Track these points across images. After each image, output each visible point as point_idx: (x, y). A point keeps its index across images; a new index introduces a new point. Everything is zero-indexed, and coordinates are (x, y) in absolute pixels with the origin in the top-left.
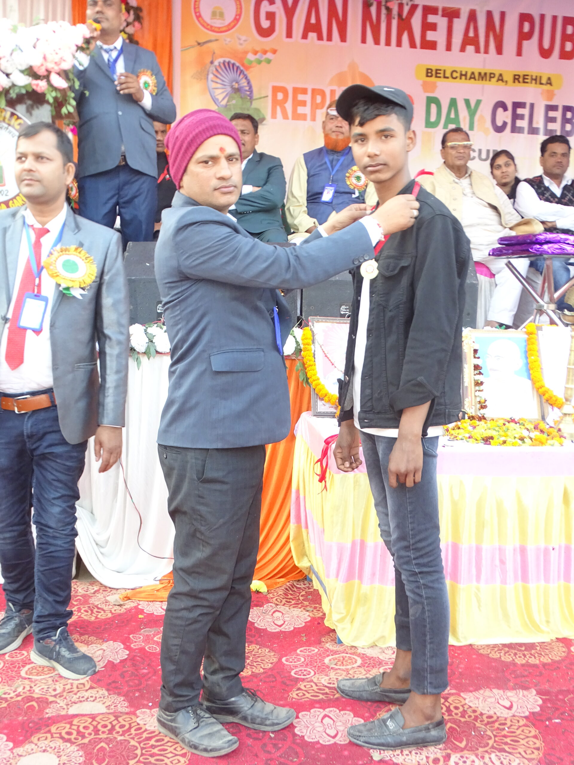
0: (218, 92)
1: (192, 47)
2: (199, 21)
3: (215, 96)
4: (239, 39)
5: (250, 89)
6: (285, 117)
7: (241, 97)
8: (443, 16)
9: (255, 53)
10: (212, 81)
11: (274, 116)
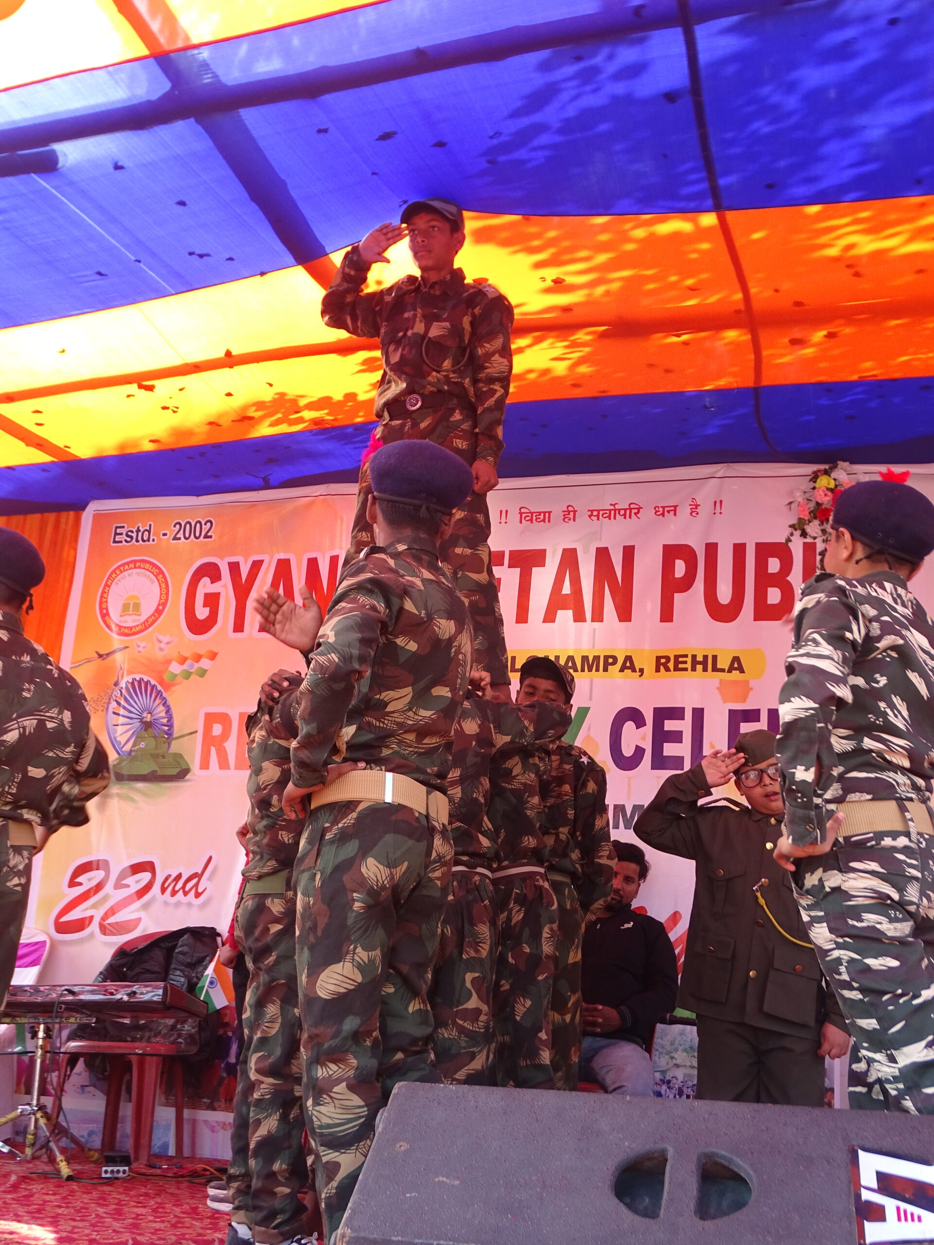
0: (120, 729)
1: (89, 661)
2: (105, 622)
3: (115, 738)
4: (160, 642)
5: (168, 721)
6: (224, 764)
7: (155, 737)
8: (510, 567)
9: (183, 661)
10: (114, 713)
11: (205, 765)
